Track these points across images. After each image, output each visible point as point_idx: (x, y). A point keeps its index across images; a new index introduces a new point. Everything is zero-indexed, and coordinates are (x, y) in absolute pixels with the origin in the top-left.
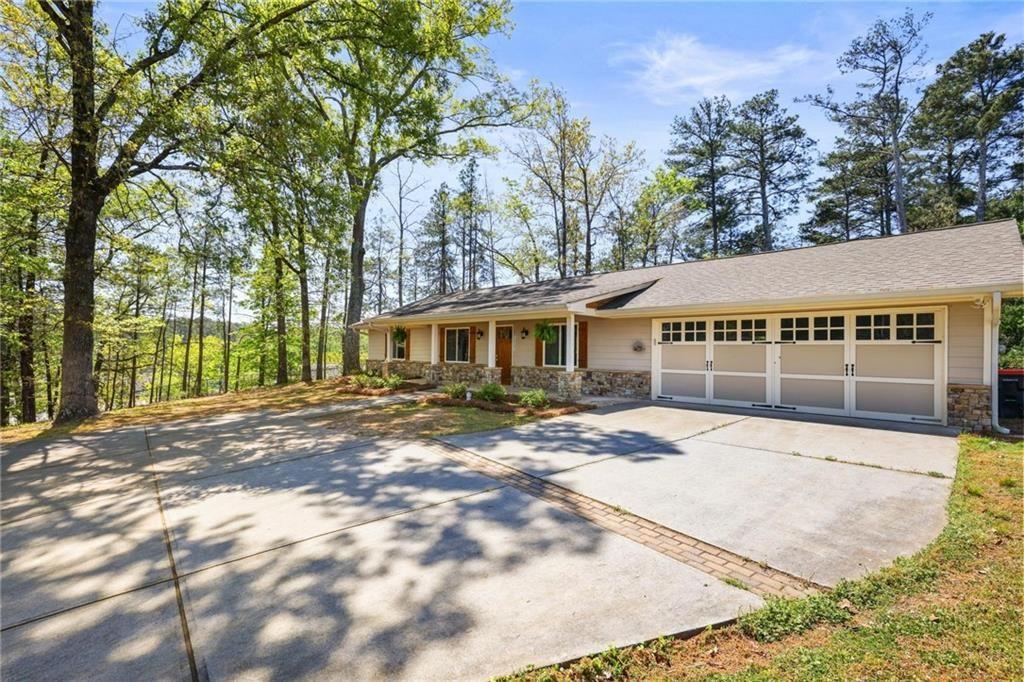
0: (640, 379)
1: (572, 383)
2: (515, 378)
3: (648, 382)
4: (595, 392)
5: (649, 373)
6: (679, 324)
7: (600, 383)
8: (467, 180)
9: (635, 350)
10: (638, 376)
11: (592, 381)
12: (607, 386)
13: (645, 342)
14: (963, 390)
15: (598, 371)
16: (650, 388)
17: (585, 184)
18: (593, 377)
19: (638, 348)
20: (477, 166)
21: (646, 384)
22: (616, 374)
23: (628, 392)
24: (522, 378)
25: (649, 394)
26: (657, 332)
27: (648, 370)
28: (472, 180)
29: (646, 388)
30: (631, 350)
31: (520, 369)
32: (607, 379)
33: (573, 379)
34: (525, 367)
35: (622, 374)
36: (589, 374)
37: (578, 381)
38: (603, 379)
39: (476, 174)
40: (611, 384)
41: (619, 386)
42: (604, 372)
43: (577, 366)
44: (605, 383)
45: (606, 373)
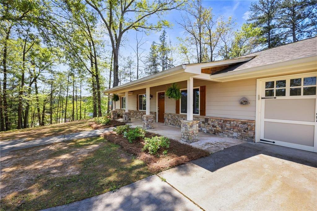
0: (246, 126)
1: (190, 130)
2: (166, 120)
3: (253, 129)
4: (210, 132)
5: (253, 121)
6: (284, 82)
7: (214, 126)
8: (162, 39)
9: (242, 103)
10: (244, 123)
11: (209, 124)
12: (219, 129)
13: (250, 98)
15: (212, 117)
16: (254, 133)
17: (210, 36)
18: (210, 122)
19: (244, 102)
20: (166, 33)
21: (251, 130)
22: (225, 121)
23: (235, 134)
24: (169, 120)
25: (253, 137)
26: (261, 89)
27: (252, 119)
28: (164, 39)
29: (250, 133)
30: (238, 104)
31: (168, 115)
32: (219, 124)
33: (191, 126)
34: (170, 114)
35: (230, 121)
36: (207, 120)
37: (196, 128)
38: (216, 124)
39: (165, 37)
40: (222, 127)
41: (228, 129)
42: (217, 119)
43: (199, 115)
44: (218, 126)
45: (219, 119)
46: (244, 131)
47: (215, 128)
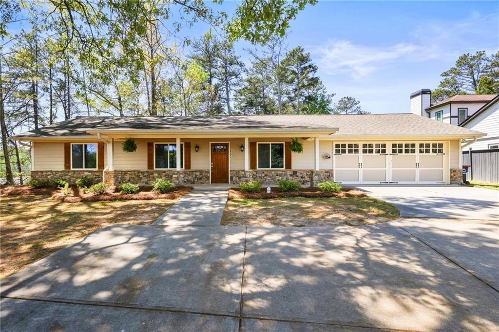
0: (328, 174)
5: (332, 170)
6: (345, 145)
7: (302, 177)
9: (324, 158)
10: (327, 172)
11: (297, 176)
14: (456, 171)
18: (298, 174)
19: (326, 157)
26: (334, 149)
27: (331, 168)
32: (307, 175)
36: (294, 173)
38: (305, 175)
42: (304, 171)
43: (284, 168)
44: (306, 177)
45: (307, 171)
46: (328, 178)
47: (304, 179)
